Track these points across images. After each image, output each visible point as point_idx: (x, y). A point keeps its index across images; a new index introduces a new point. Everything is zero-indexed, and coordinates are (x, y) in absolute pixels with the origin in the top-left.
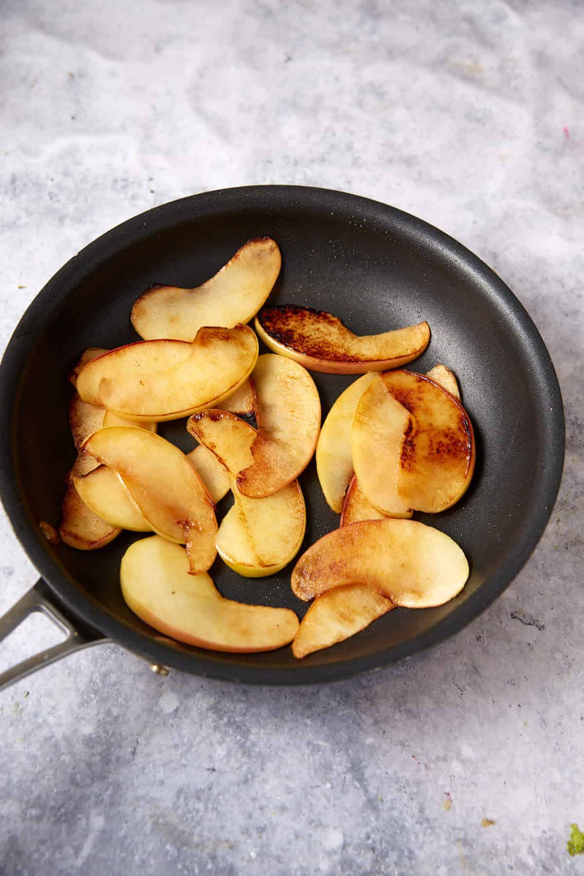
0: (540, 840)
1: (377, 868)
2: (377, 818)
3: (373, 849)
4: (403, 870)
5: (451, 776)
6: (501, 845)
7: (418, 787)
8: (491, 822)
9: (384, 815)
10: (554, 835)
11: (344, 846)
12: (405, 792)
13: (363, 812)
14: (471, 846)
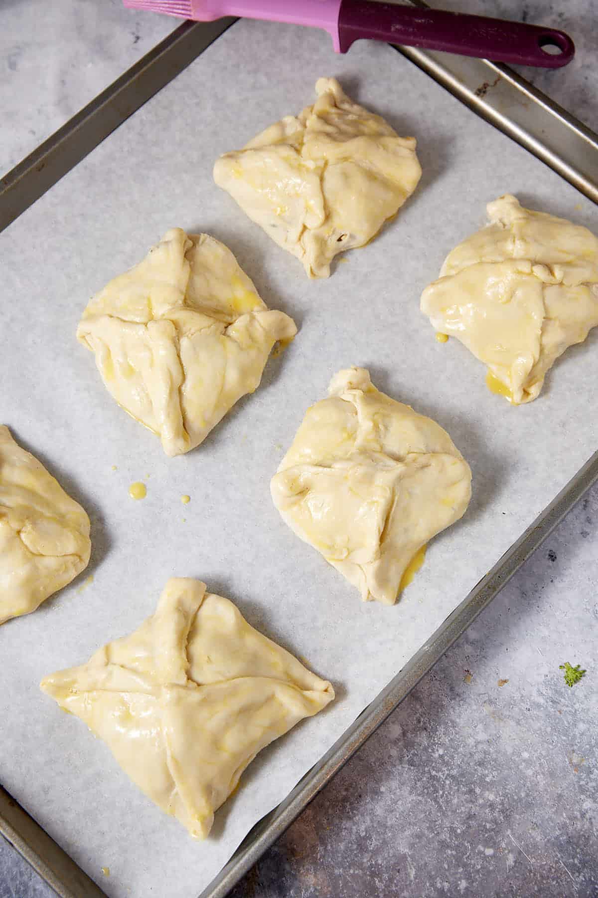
0: (545, 683)
1: (432, 741)
2: (422, 705)
3: (425, 729)
4: (452, 737)
5: (466, 657)
6: (517, 696)
7: (444, 673)
8: (505, 681)
9: (426, 701)
10: (554, 676)
11: (404, 734)
12: (436, 679)
13: (410, 704)
14: (495, 703)
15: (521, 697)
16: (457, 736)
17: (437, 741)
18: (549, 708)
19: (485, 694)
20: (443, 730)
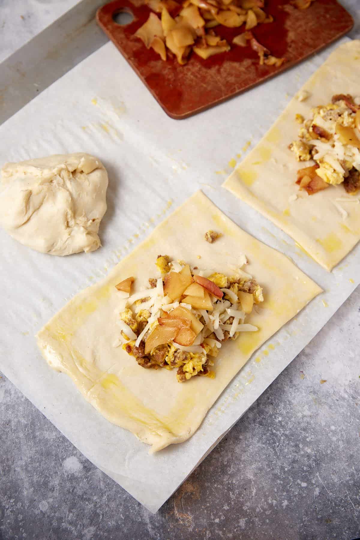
15: (334, 392)
16: (291, 410)
17: (278, 412)
18: (350, 401)
19: (311, 387)
20: (283, 406)
